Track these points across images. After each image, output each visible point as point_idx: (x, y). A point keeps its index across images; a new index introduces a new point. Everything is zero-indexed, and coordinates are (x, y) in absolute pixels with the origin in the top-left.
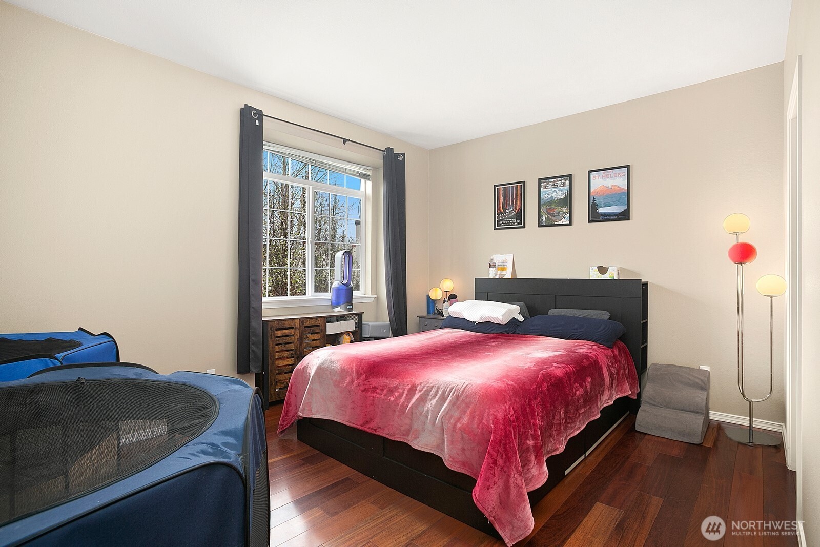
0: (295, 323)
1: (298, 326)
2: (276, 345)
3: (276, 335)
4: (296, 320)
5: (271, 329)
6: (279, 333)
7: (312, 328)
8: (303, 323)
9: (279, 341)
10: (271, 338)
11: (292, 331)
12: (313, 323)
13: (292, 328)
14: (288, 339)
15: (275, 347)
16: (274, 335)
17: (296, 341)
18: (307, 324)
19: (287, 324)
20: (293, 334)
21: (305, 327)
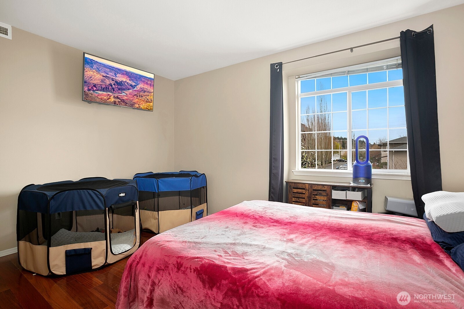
0: (305, 186)
1: (307, 188)
2: (293, 197)
3: (293, 191)
4: (306, 185)
5: (290, 187)
6: (295, 191)
7: (319, 191)
8: (311, 187)
9: (295, 195)
10: (290, 192)
11: (304, 191)
12: (319, 188)
13: (304, 189)
14: (301, 195)
15: (292, 199)
16: (292, 190)
17: (306, 198)
18: (315, 188)
19: (300, 186)
20: (304, 193)
21: (313, 190)
